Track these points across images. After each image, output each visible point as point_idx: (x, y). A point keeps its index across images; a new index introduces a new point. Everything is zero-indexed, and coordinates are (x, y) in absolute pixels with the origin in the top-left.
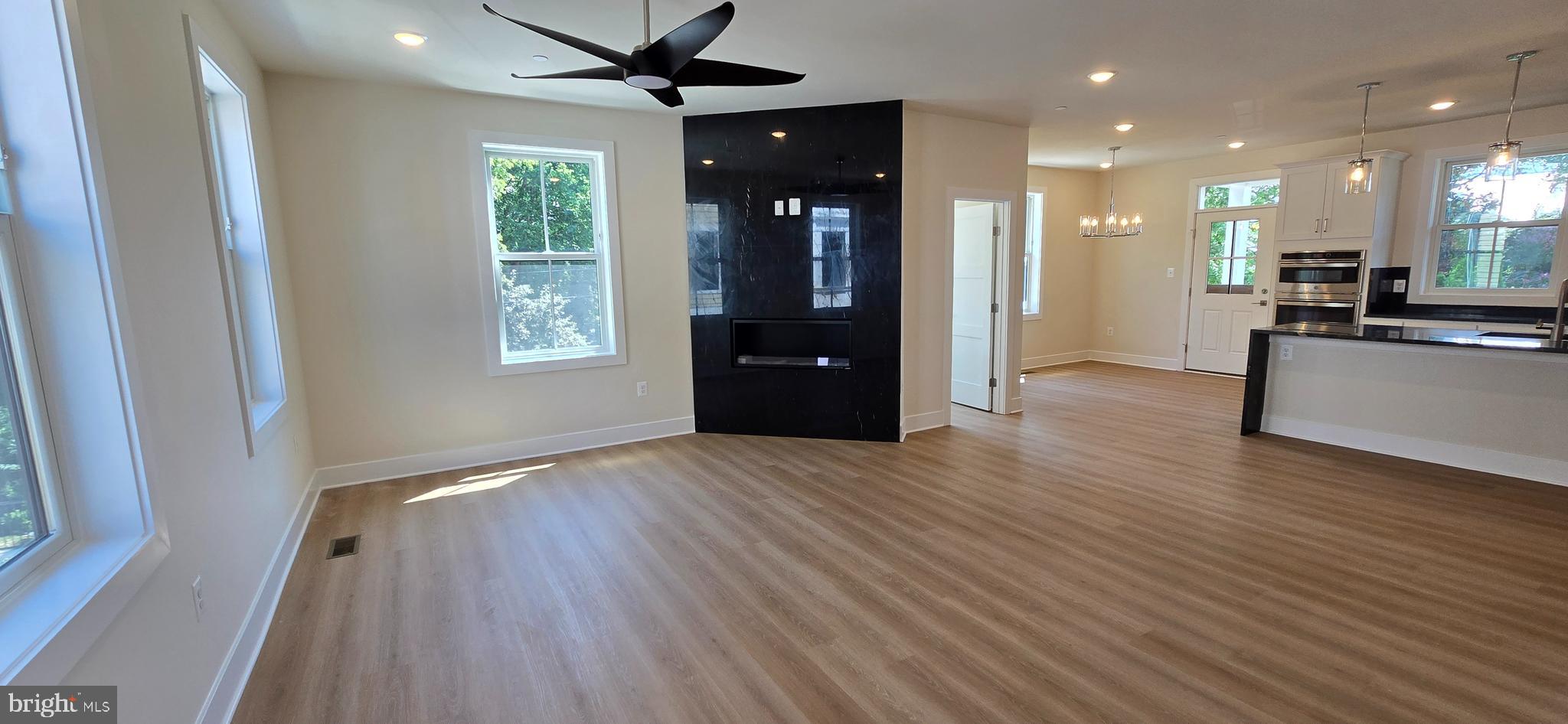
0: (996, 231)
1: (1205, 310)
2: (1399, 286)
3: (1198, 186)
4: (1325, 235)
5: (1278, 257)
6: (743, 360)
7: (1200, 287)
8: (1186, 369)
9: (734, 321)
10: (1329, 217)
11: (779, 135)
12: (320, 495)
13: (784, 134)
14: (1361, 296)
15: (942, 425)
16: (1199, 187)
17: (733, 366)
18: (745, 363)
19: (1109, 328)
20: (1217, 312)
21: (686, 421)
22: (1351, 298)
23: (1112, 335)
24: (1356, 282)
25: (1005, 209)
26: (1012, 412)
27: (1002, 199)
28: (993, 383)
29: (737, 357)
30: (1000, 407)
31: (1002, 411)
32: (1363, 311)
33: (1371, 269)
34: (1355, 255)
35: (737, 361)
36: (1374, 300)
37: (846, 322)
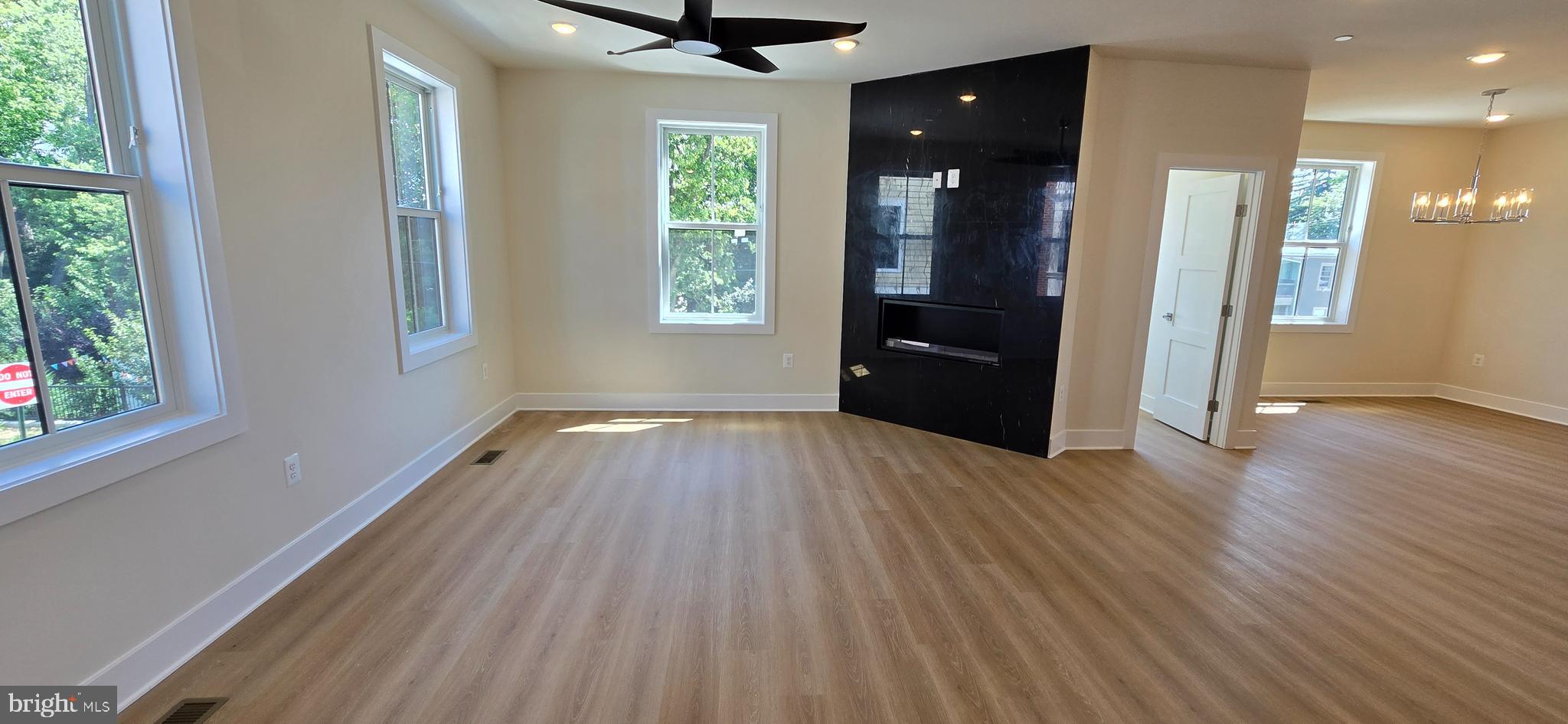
0: (1240, 211)
6: (891, 343)
9: (885, 301)
11: (968, 99)
12: (514, 415)
13: (974, 98)
15: (1121, 448)
17: (879, 347)
18: (893, 346)
21: (830, 400)
23: (1480, 365)
25: (1256, 182)
26: (1236, 448)
27: (1253, 169)
28: (1213, 406)
29: (885, 339)
30: (1220, 438)
31: (1222, 444)
35: (884, 344)
37: (1000, 312)
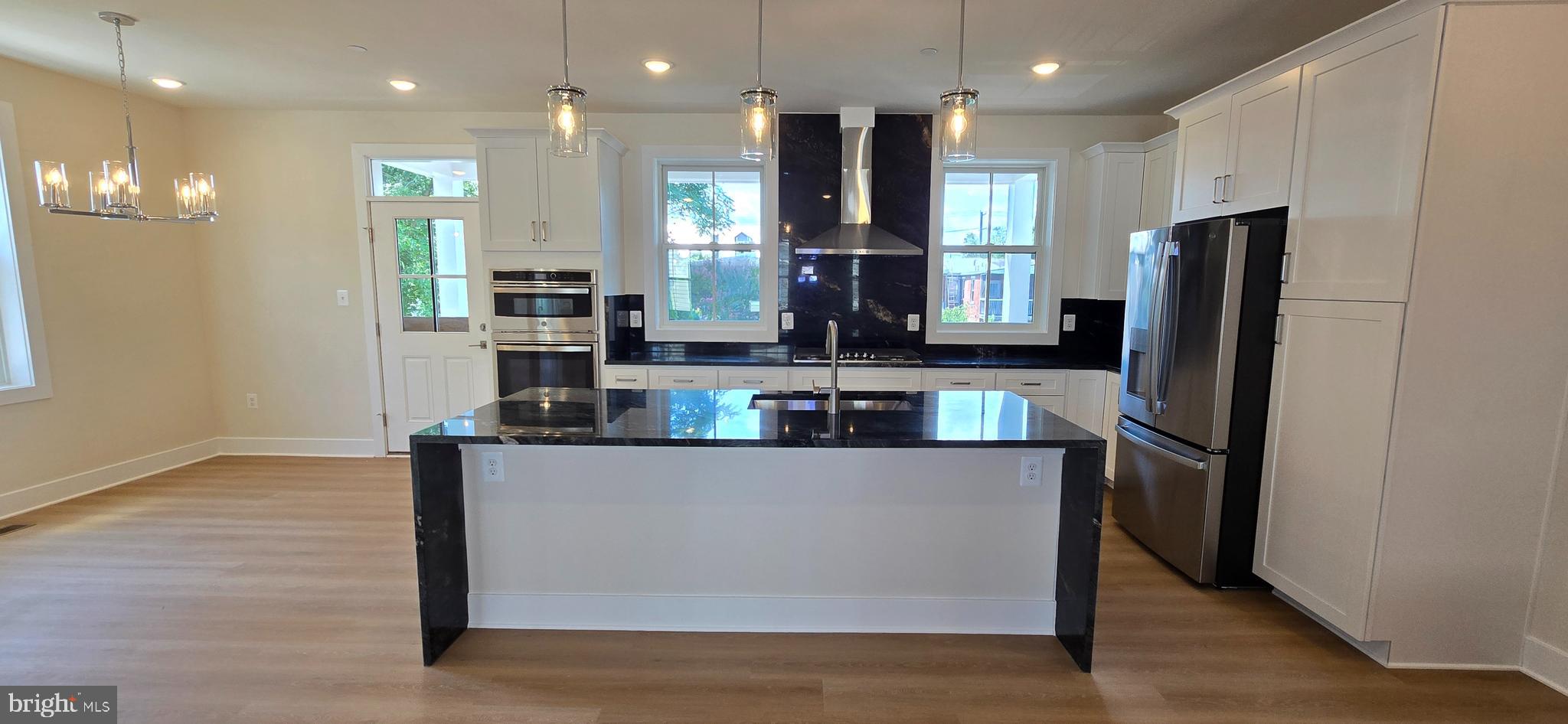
1: (404, 358)
2: (635, 319)
3: (366, 157)
4: (545, 246)
5: (489, 277)
7: (392, 321)
8: (389, 453)
10: (547, 220)
14: (598, 335)
16: (369, 159)
19: (250, 395)
20: (424, 360)
22: (586, 338)
23: (256, 407)
24: (591, 316)
32: (603, 357)
33: (606, 297)
34: (583, 277)
36: (613, 338)
